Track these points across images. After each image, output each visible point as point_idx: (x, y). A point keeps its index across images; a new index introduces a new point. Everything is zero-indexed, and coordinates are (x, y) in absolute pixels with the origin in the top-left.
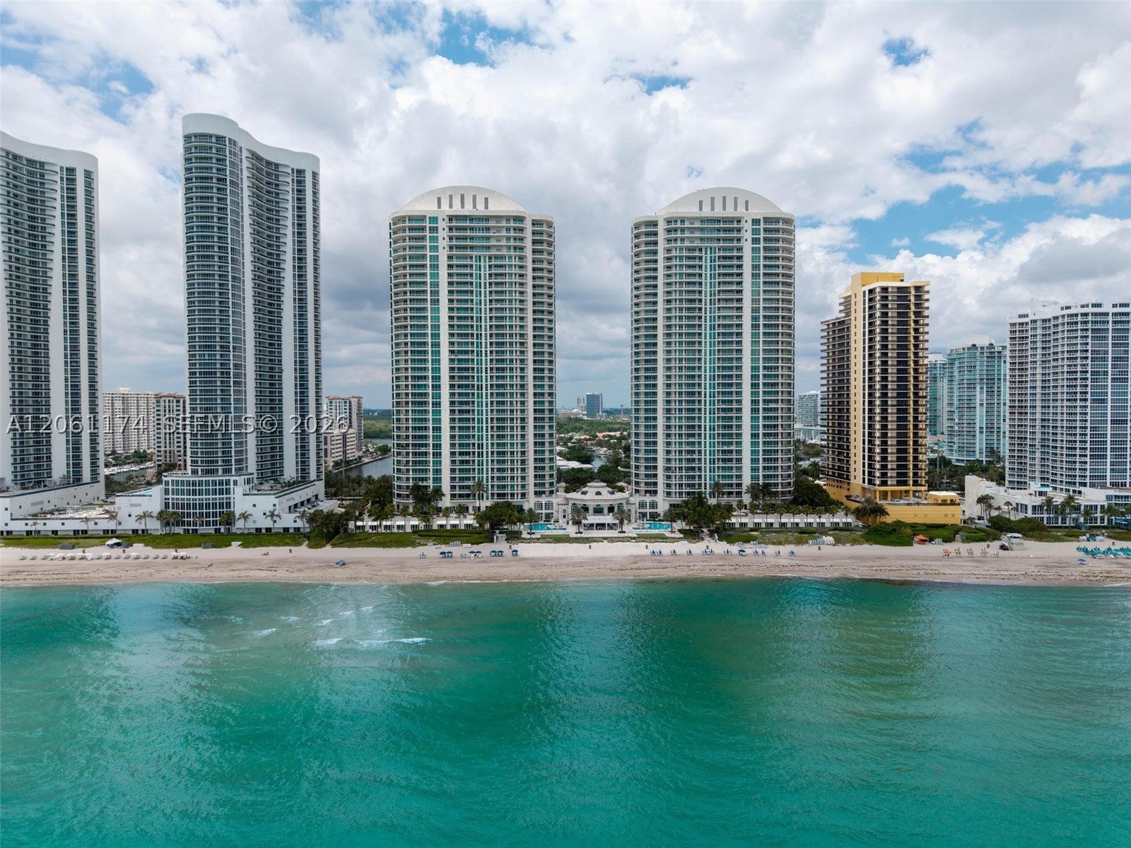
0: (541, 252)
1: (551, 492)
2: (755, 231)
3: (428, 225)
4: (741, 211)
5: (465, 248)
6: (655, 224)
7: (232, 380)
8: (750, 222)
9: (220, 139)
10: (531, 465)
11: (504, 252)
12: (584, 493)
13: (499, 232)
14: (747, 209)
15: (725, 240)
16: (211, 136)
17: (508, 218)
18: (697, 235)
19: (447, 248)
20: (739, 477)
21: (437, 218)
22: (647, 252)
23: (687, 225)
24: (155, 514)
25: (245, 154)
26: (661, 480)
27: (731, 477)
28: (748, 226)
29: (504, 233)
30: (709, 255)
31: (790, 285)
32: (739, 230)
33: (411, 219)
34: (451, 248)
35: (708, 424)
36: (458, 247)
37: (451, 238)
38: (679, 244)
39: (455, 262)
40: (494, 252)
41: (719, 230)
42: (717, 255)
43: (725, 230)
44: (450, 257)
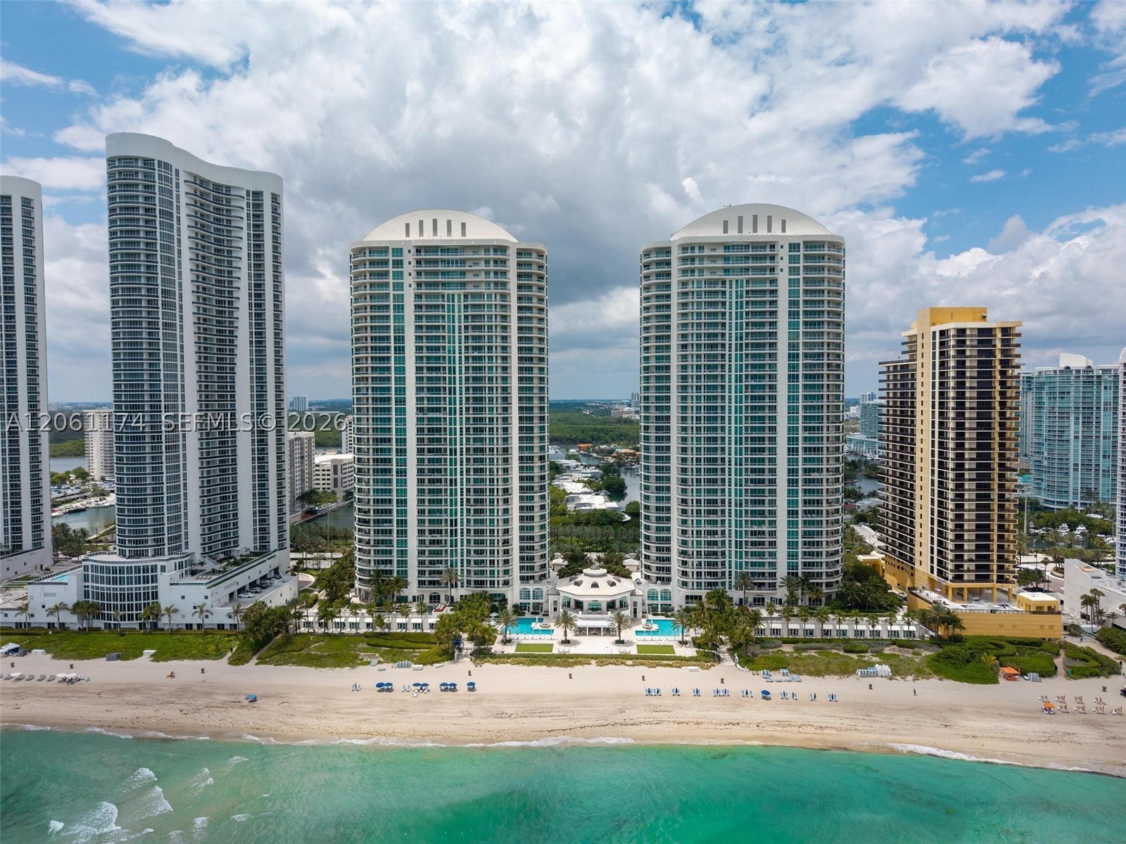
0: (530, 287)
1: (543, 576)
2: (793, 259)
3: (391, 258)
4: (777, 231)
5: (435, 285)
6: (667, 251)
7: (164, 445)
8: (786, 247)
9: (148, 162)
10: (516, 544)
11: (482, 290)
12: (578, 584)
13: (477, 264)
14: (784, 230)
15: (755, 269)
16: (137, 159)
17: (487, 249)
18: (720, 264)
19: (414, 286)
20: (773, 565)
21: (402, 249)
22: (658, 286)
23: (707, 252)
25: (182, 177)
26: (675, 566)
27: (763, 564)
28: (784, 253)
29: (482, 266)
30: (734, 289)
31: (838, 325)
32: (772, 258)
33: (372, 250)
34: (419, 285)
35: (733, 497)
36: (429, 285)
37: (419, 273)
38: (697, 277)
39: (424, 302)
40: (470, 290)
41: (747, 258)
42: (745, 289)
43: (756, 258)
44: (418, 296)
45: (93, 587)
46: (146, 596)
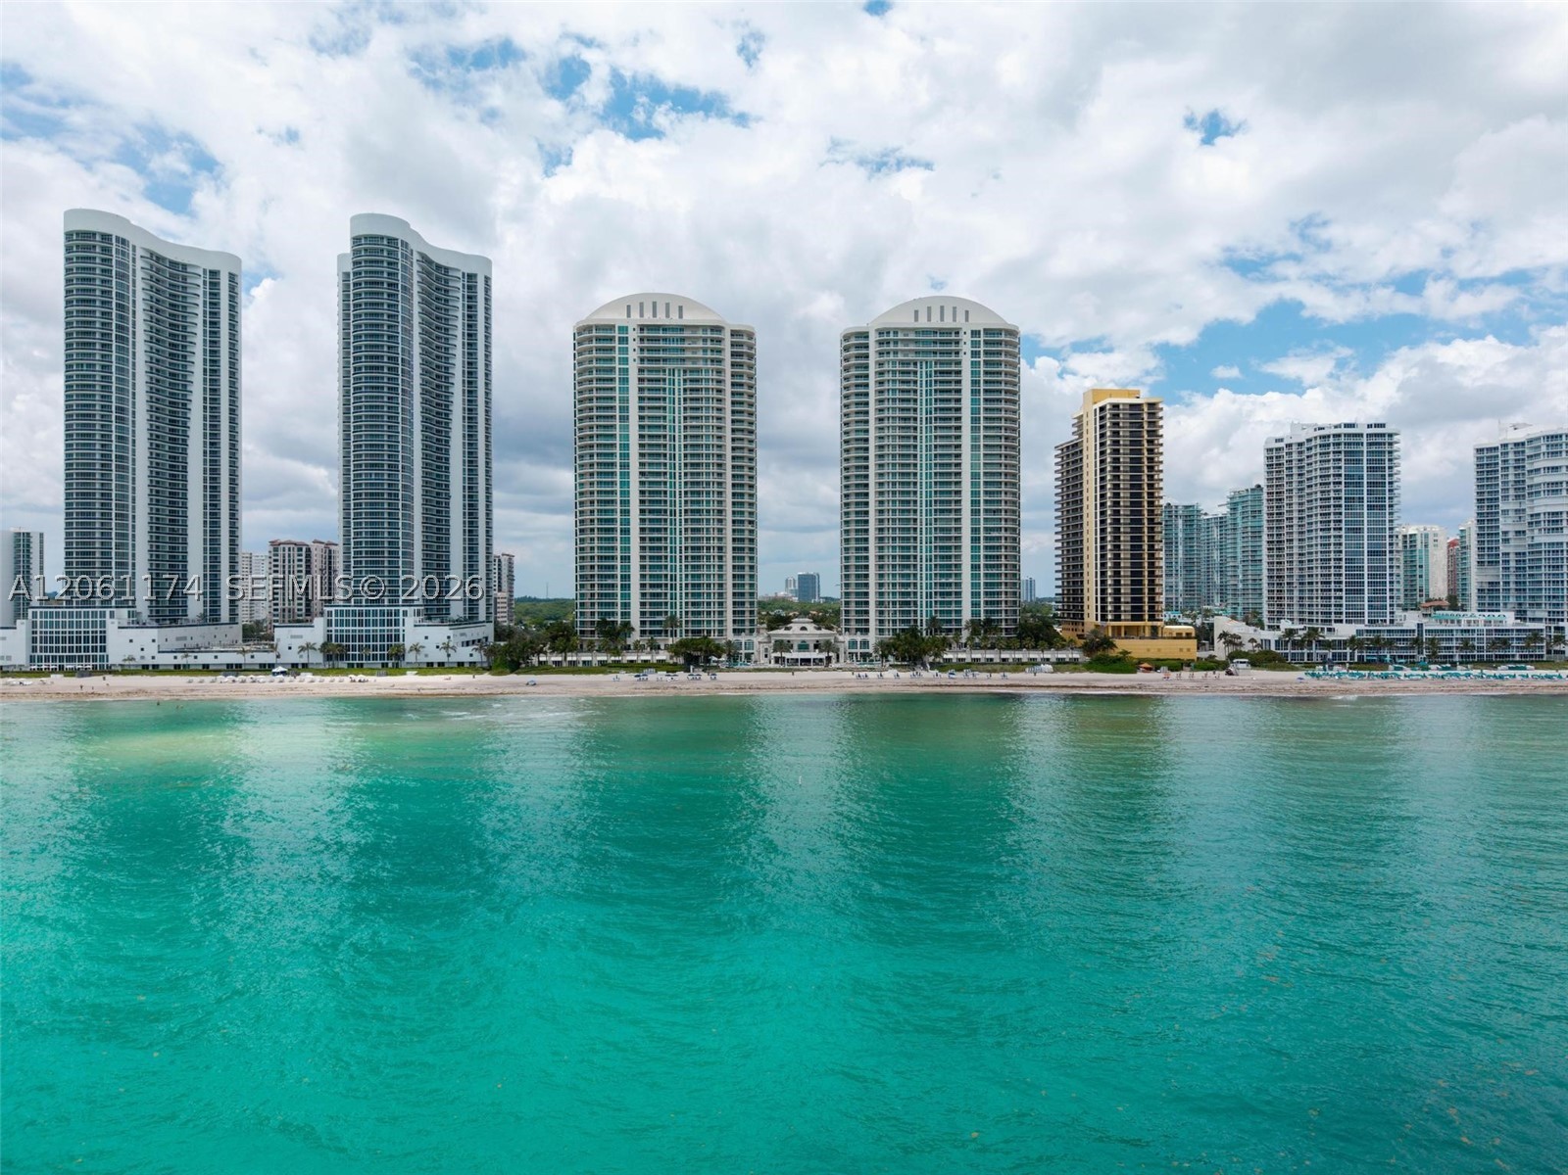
0: (741, 365)
1: (752, 631)
2: (975, 344)
3: (617, 335)
4: (960, 322)
5: (657, 360)
6: (866, 335)
7: (400, 503)
8: (969, 333)
9: (392, 241)
10: (729, 600)
11: (700, 365)
12: (787, 629)
13: (695, 343)
14: (967, 320)
15: (942, 353)
16: (382, 238)
17: (704, 328)
18: (912, 347)
19: (638, 361)
20: (958, 612)
21: (627, 327)
22: (857, 367)
23: (900, 336)
24: (318, 646)
25: (416, 257)
26: (873, 616)
27: (950, 612)
28: (967, 338)
29: (700, 344)
30: (924, 370)
31: (1014, 402)
32: (957, 343)
33: (598, 328)
34: (642, 360)
35: (924, 554)
36: (650, 360)
37: (642, 350)
38: (891, 357)
39: (646, 375)
40: (689, 365)
41: (935, 342)
42: (934, 369)
43: (942, 342)
44: (641, 370)
45: (336, 631)
46: (389, 638)
